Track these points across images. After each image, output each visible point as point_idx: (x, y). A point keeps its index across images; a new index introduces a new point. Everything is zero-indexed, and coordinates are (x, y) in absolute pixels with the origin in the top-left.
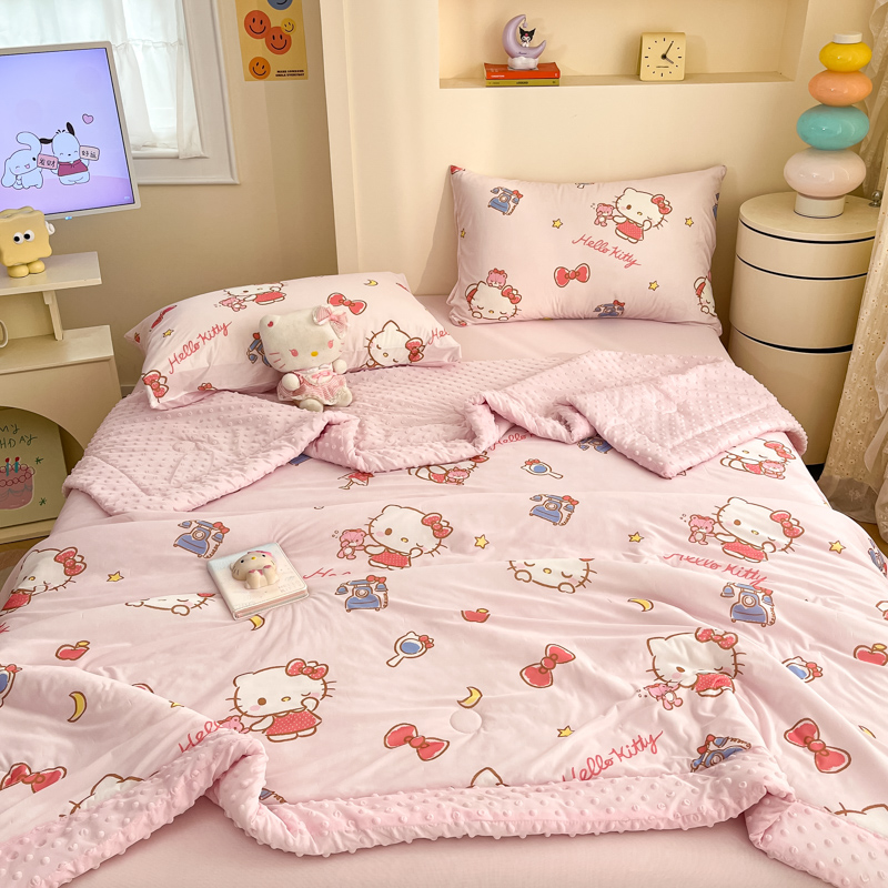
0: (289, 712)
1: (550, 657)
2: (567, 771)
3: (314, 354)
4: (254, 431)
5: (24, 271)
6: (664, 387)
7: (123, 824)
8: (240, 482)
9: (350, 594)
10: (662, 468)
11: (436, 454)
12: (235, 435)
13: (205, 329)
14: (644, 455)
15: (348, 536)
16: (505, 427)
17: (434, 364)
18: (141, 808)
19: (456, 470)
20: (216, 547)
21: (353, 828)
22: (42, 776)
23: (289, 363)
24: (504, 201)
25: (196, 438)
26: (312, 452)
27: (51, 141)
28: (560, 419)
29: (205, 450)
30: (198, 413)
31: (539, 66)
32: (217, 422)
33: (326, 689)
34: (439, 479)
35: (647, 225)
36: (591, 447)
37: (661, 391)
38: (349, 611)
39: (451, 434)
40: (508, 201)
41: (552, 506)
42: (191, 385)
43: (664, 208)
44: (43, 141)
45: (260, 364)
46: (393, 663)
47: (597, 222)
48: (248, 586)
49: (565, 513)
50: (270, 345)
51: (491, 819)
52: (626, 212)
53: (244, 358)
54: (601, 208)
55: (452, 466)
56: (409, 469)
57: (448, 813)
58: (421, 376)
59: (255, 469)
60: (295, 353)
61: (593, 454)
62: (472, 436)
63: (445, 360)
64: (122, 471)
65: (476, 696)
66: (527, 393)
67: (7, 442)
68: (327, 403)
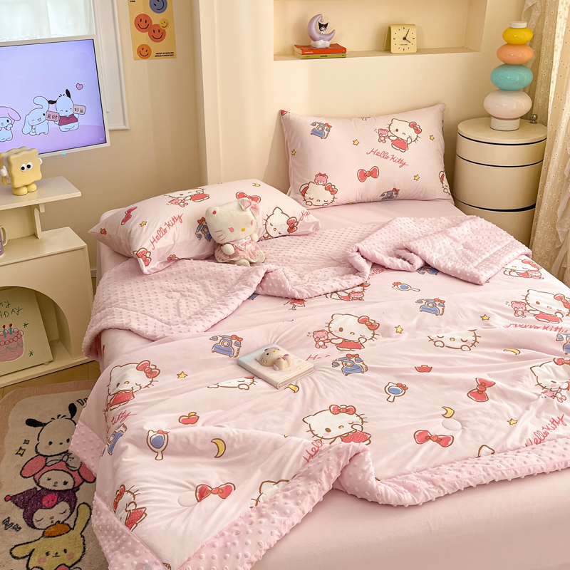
0: (348, 433)
1: (481, 385)
2: (527, 441)
3: (243, 230)
4: (216, 282)
5: (24, 190)
6: (452, 234)
7: (297, 504)
8: (227, 312)
9: (341, 365)
10: (478, 279)
11: (341, 284)
12: (204, 286)
13: (168, 219)
14: (464, 273)
15: (317, 335)
16: (371, 265)
17: (305, 233)
18: (304, 493)
19: (354, 292)
20: (239, 350)
22: (221, 489)
24: (321, 131)
25: (179, 289)
26: (260, 291)
27: (55, 102)
28: (399, 257)
29: (189, 296)
30: (173, 274)
31: (331, 45)
32: (187, 279)
33: (361, 419)
34: (348, 298)
35: (409, 141)
36: (426, 272)
37: (451, 237)
38: (346, 375)
39: (341, 273)
40: (323, 130)
41: (430, 305)
42: (163, 256)
43: (417, 130)
44: (51, 102)
45: (204, 240)
46: (391, 399)
47: (380, 141)
49: (441, 308)
50: (214, 226)
52: (396, 133)
53: (194, 236)
54: (381, 132)
55: (350, 291)
56: (326, 294)
57: (481, 469)
58: (298, 241)
59: (232, 303)
60: (232, 230)
61: (428, 276)
62: (356, 271)
63: (311, 230)
64: (145, 314)
65: (450, 411)
66: (374, 244)
67: (2, 314)
68: (252, 261)
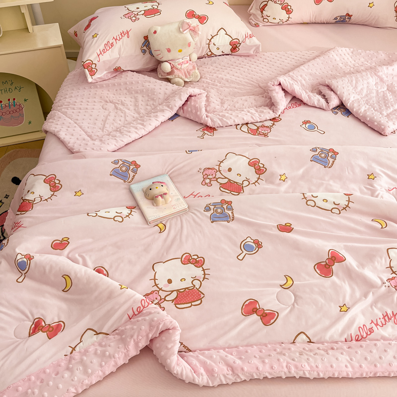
0: (185, 289)
1: (331, 259)
2: (348, 335)
3: (180, 51)
4: (147, 98)
6: (380, 74)
8: (143, 132)
9: (212, 211)
10: (383, 130)
11: (252, 117)
12: (136, 100)
13: (116, 34)
14: (372, 121)
15: (207, 172)
16: (289, 98)
17: (245, 54)
19: (263, 126)
20: (134, 176)
21: (230, 372)
22: (52, 327)
23: (165, 56)
25: (114, 101)
26: (181, 113)
28: (320, 93)
29: (120, 110)
30: (114, 85)
32: (125, 91)
33: (205, 274)
34: (254, 132)
36: (339, 113)
37: (378, 76)
38: (212, 222)
39: (259, 103)
41: (323, 155)
42: (109, 68)
45: (148, 55)
46: (240, 257)
48: (155, 205)
49: (331, 160)
50: (155, 45)
51: (309, 369)
53: (139, 51)
55: (260, 124)
56: (237, 125)
58: (237, 62)
59: (150, 124)
60: (169, 51)
61: (340, 117)
62: (271, 104)
63: (252, 52)
65: (290, 282)
66: (301, 76)
67: (8, 91)
68: (187, 80)
